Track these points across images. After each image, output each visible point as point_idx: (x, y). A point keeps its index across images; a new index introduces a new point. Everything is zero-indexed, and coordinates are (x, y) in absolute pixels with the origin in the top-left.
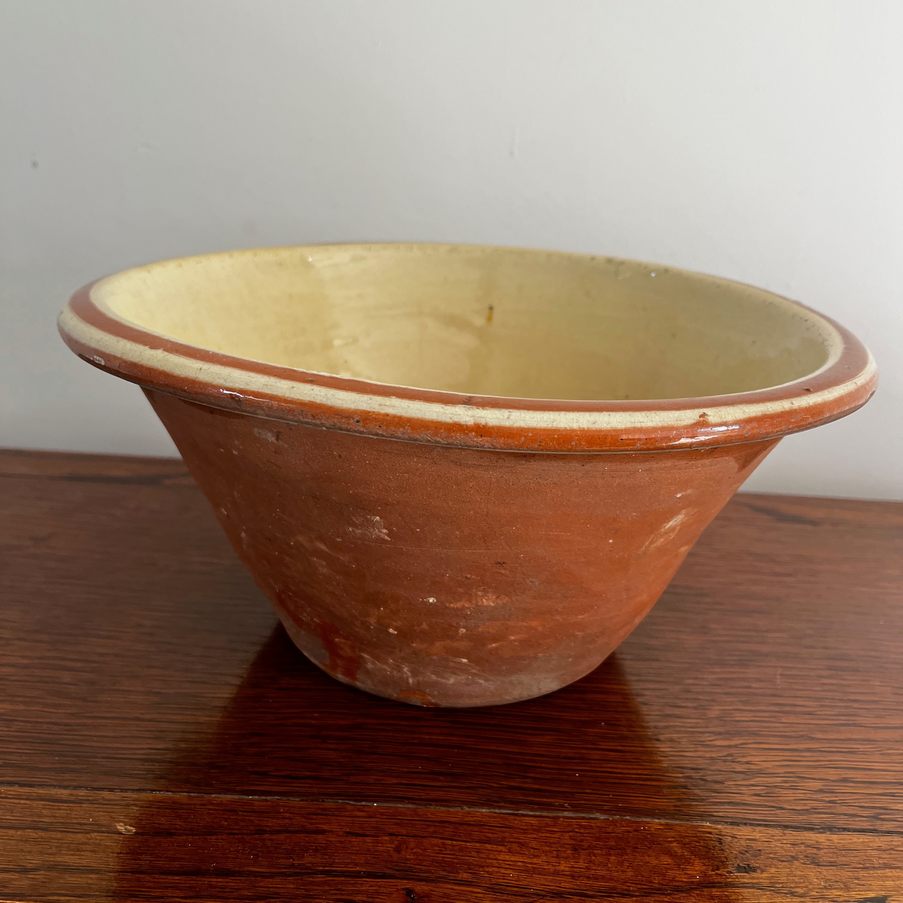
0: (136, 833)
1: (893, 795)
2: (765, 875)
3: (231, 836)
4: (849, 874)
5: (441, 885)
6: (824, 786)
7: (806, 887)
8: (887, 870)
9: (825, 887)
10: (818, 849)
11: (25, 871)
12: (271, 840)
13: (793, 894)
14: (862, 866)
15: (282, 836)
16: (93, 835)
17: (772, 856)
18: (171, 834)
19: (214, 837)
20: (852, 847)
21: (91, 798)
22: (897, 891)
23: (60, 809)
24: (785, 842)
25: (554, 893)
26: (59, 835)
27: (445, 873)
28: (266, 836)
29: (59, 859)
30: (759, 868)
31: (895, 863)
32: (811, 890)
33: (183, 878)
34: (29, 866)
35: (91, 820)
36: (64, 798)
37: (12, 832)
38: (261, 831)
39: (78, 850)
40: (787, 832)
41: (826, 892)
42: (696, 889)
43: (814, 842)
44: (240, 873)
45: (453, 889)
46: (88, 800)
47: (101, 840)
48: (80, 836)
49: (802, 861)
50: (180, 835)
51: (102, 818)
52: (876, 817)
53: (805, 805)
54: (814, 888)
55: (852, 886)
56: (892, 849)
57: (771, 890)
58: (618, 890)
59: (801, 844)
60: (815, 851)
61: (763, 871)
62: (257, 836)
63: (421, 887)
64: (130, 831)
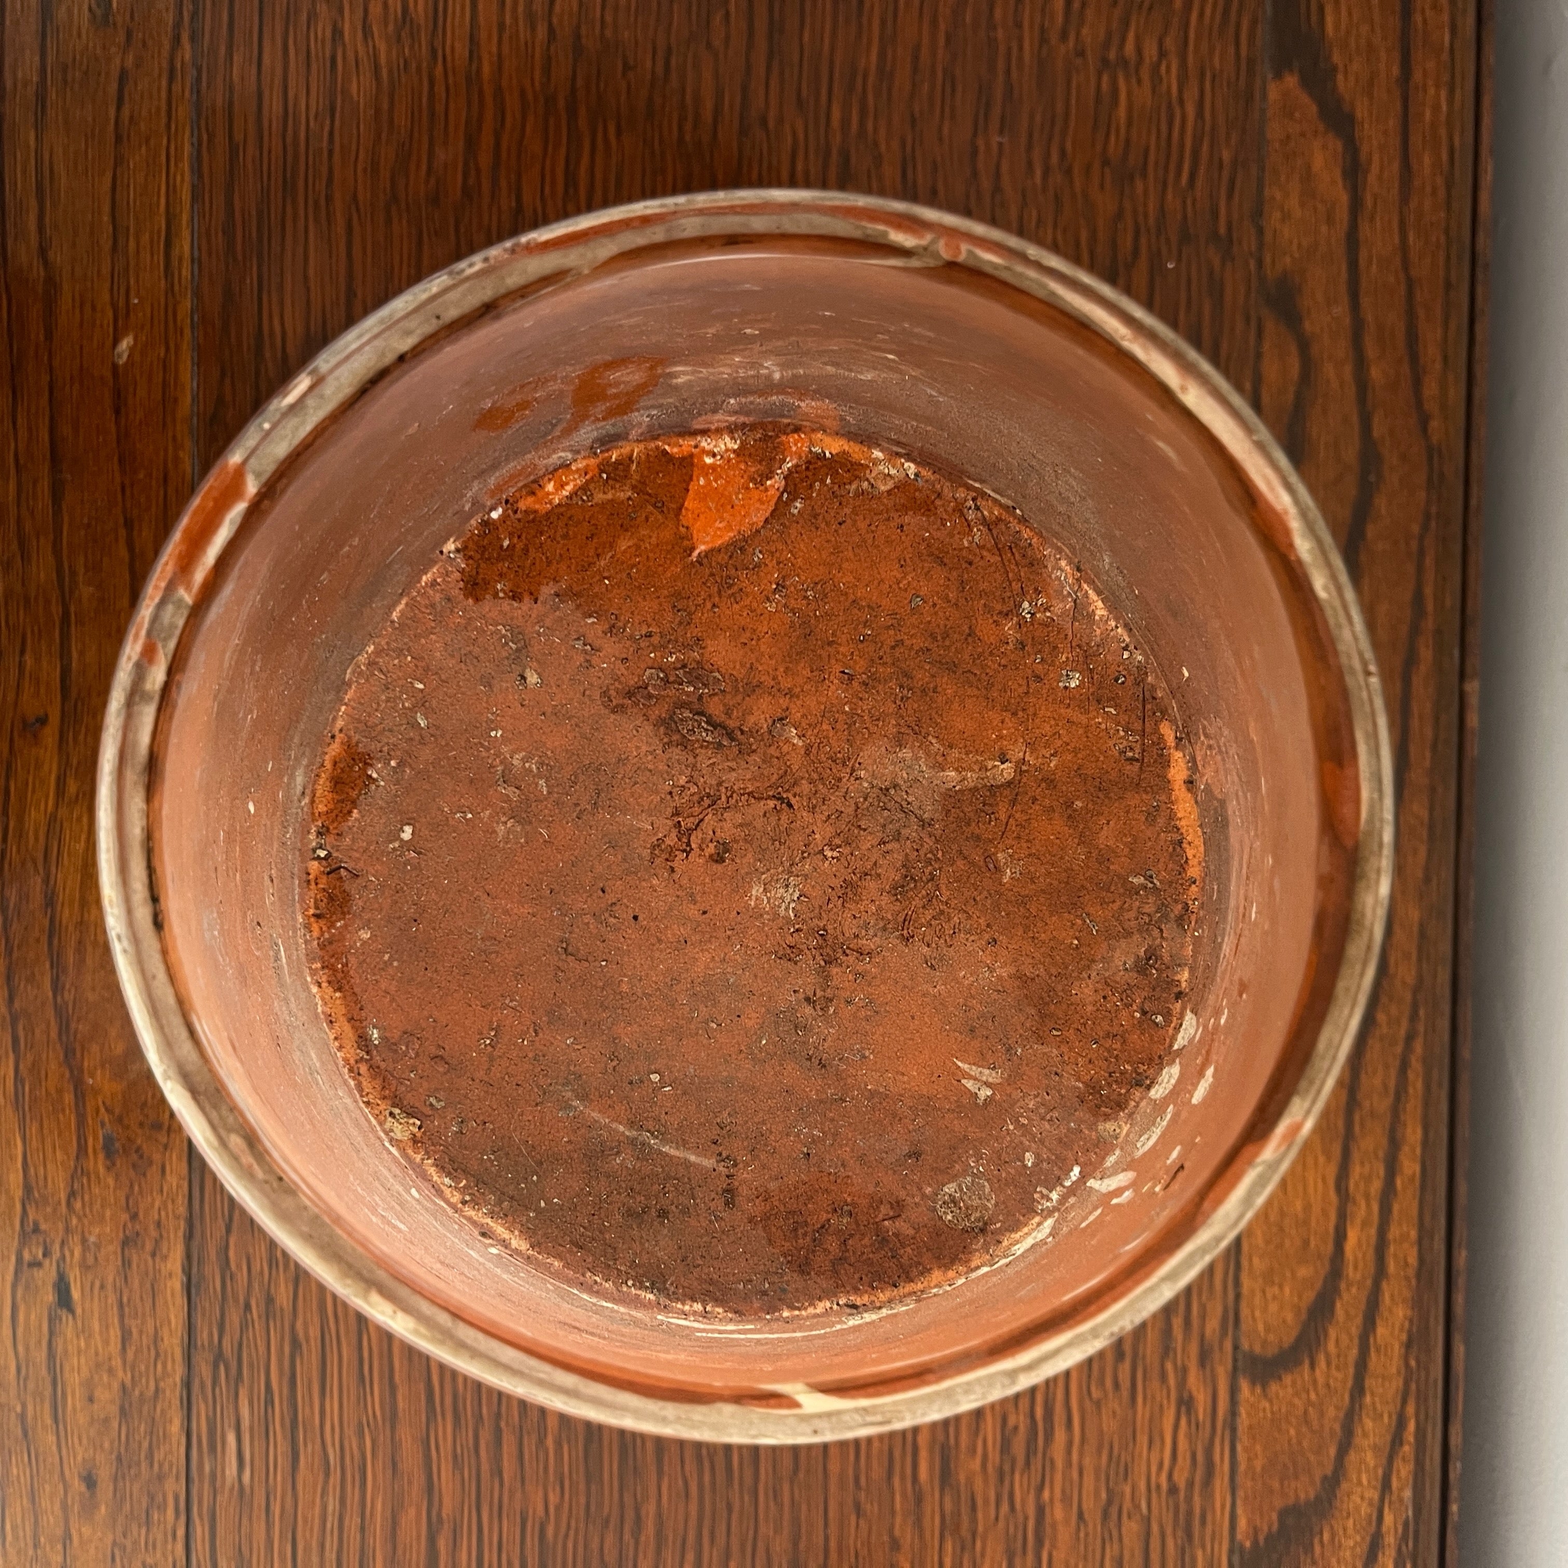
0: (115, 366)
1: (269, 1401)
2: (102, 1170)
3: (119, 488)
4: (110, 1279)
5: (56, 759)
6: (282, 1310)
7: (85, 1215)
8: (119, 1333)
9: (84, 1241)
10: (153, 1255)
11: (43, 252)
12: (117, 540)
13: (72, 1194)
14: (125, 1300)
15: (123, 552)
16: (110, 314)
17: (136, 1188)
18: (117, 412)
19: (116, 467)
20: (160, 1302)
21: (176, 288)
22: (83, 1332)
23: (152, 255)
24: (163, 1213)
25: (52, 898)
26: (106, 270)
27: (75, 762)
28: (122, 532)
29: (66, 286)
30: (114, 1164)
31: (134, 1348)
32: (79, 1219)
33: (47, 445)
34: (51, 255)
35: (136, 301)
36: (175, 252)
37: (106, 208)
38: (129, 524)
39: (82, 305)
40: (182, 1224)
41: (77, 1238)
42: (71, 1072)
43: (165, 1250)
44: (57, 512)
45: (50, 772)
46: (172, 285)
47: (102, 326)
48: (106, 297)
49: (129, 1225)
50: (117, 423)
51: (141, 314)
52: (219, 1358)
53: (239, 1266)
54: (83, 1225)
55: (90, 1277)
56: (157, 1355)
57: (76, 1168)
58: (62, 978)
59: (161, 1236)
60: (149, 1246)
61: (108, 1169)
62: (121, 521)
63: (50, 734)
64: (120, 356)
